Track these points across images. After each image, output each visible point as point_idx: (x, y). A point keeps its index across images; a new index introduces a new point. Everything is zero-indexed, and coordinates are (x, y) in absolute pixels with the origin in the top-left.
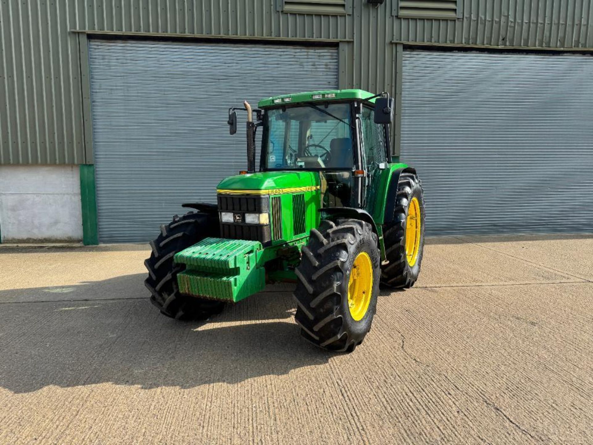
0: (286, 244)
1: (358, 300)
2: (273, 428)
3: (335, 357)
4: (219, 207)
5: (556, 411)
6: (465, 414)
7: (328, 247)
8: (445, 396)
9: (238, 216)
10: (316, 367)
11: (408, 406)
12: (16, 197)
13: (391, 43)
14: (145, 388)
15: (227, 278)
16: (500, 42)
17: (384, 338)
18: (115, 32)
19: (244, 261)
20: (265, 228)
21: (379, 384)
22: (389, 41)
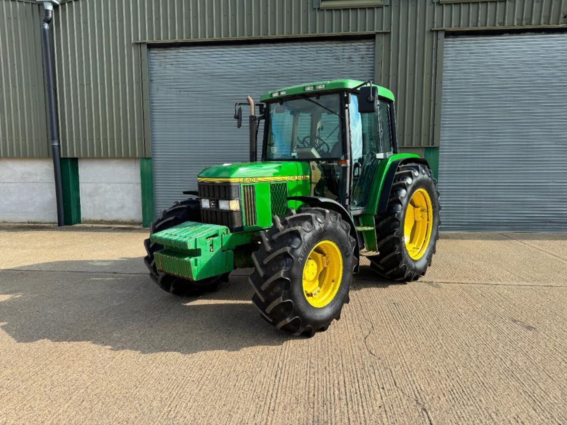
0: (263, 230)
1: (326, 289)
2: (193, 397)
3: (291, 341)
4: (199, 194)
5: (491, 420)
6: (385, 410)
7: (282, 233)
8: (377, 390)
9: (213, 203)
10: (268, 348)
11: (332, 395)
12: (92, 185)
13: (432, 31)
14: (113, 350)
15: (189, 258)
16: (561, 20)
18: (170, 40)
19: (206, 244)
20: (236, 215)
21: (318, 370)
22: (429, 29)
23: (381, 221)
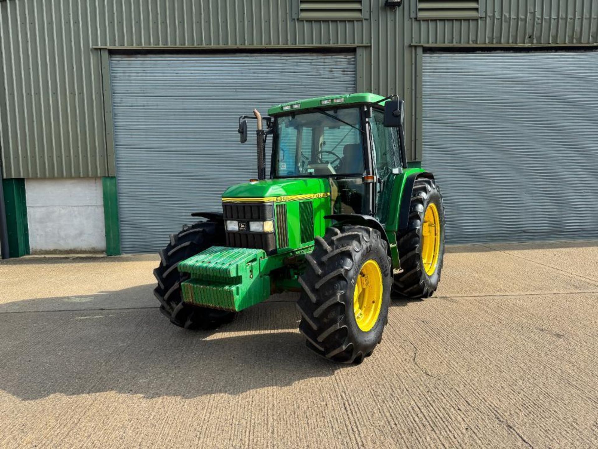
0: (293, 252)
1: (368, 311)
2: (269, 442)
3: (341, 369)
4: (224, 216)
5: (575, 430)
6: (473, 432)
7: (332, 254)
8: (454, 412)
9: (243, 224)
10: (321, 379)
11: (414, 422)
12: (43, 209)
13: (410, 46)
14: (147, 398)
15: (229, 287)
16: (526, 41)
17: (396, 350)
18: (135, 47)
19: (246, 269)
20: (270, 236)
21: (385, 398)
22: (408, 44)
23: (401, 238)
